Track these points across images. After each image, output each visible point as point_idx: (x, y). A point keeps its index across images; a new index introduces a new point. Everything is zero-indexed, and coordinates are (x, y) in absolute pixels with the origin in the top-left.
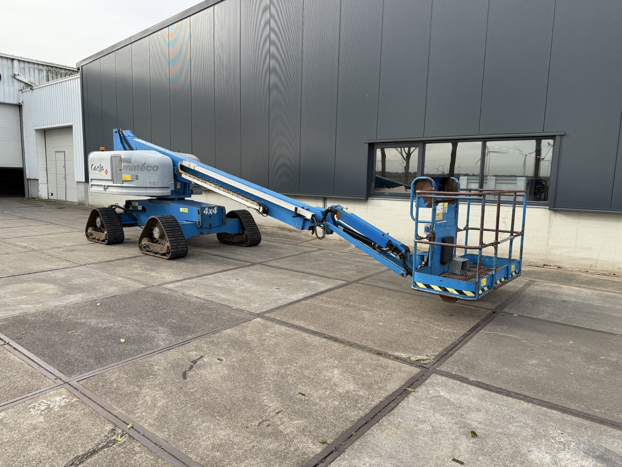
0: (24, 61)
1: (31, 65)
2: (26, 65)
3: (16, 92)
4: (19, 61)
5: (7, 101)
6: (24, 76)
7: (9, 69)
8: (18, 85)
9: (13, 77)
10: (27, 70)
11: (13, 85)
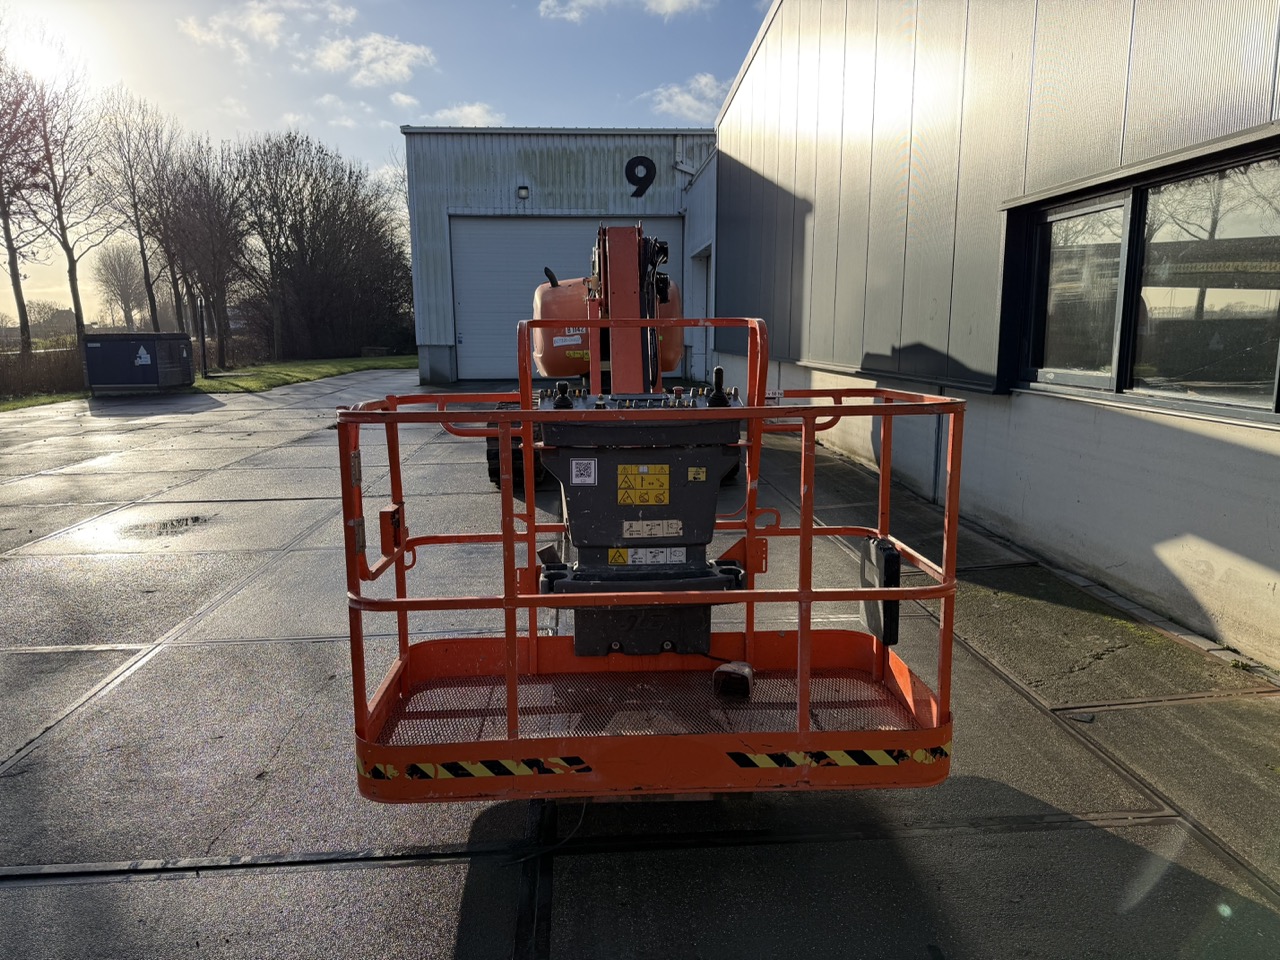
0: (693, 136)
1: (704, 140)
3: (678, 193)
4: (683, 135)
5: (663, 212)
6: (691, 163)
7: (669, 154)
8: (681, 181)
9: (674, 167)
10: (696, 150)
11: (673, 183)
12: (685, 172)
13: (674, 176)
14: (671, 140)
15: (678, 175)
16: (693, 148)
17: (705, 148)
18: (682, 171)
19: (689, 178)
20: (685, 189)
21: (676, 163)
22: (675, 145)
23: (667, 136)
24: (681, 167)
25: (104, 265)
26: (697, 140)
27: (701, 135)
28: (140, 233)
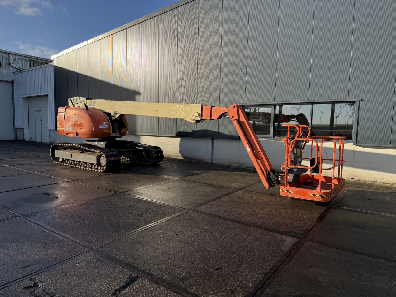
1: (20, 57)
3: (10, 74)
4: (13, 54)
5: (5, 79)
6: (15, 64)
7: (6, 59)
8: (11, 70)
9: (9, 64)
10: (17, 60)
11: (9, 70)
12: (13, 67)
13: (9, 68)
14: (7, 55)
15: (10, 68)
16: (16, 59)
17: (20, 61)
18: (12, 66)
19: (15, 69)
20: (14, 73)
21: (10, 63)
22: (9, 57)
23: (5, 53)
24: (12, 65)
26: (17, 57)
27: (19, 55)
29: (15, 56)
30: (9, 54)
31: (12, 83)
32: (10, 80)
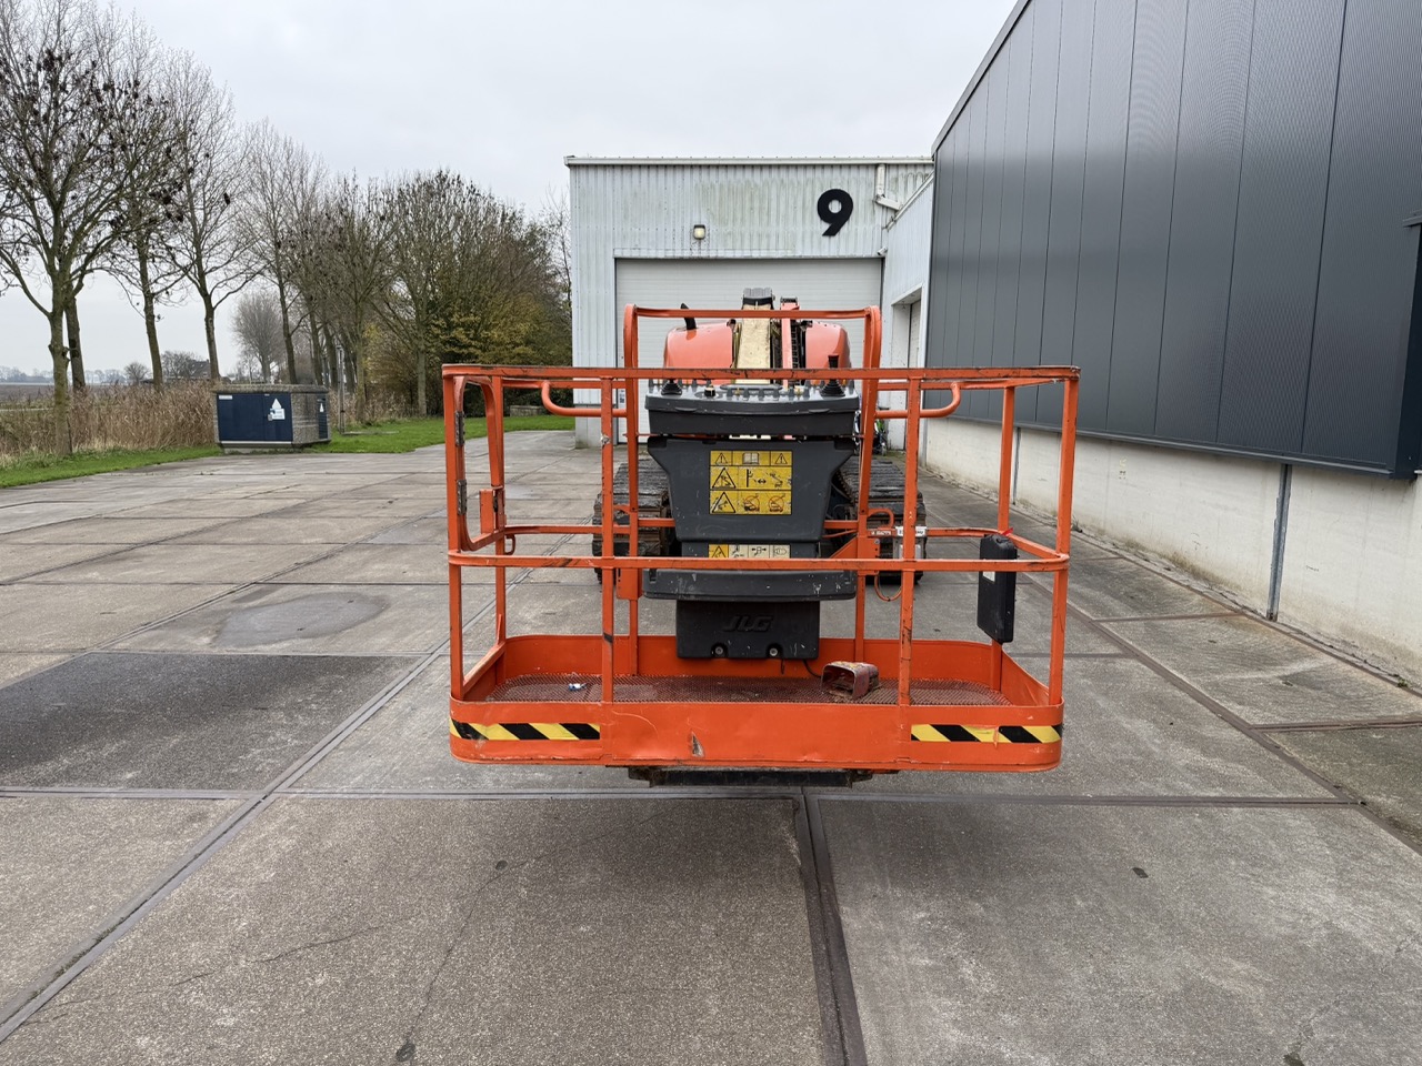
0: (898, 165)
1: (911, 170)
2: (902, 171)
3: (878, 231)
4: (887, 166)
5: (859, 254)
6: (893, 196)
7: (869, 185)
8: (882, 217)
9: (875, 201)
10: (901, 183)
11: (873, 221)
12: (888, 208)
13: (873, 213)
14: (872, 171)
15: (878, 211)
16: (897, 180)
17: (911, 180)
18: (883, 206)
19: (890, 214)
20: (887, 227)
21: (878, 197)
22: (876, 176)
23: (867, 166)
24: (883, 201)
25: (244, 314)
27: (907, 165)
28: (280, 281)
29: (893, 173)
30: (876, 166)
31: (881, 260)
32: (874, 254)
